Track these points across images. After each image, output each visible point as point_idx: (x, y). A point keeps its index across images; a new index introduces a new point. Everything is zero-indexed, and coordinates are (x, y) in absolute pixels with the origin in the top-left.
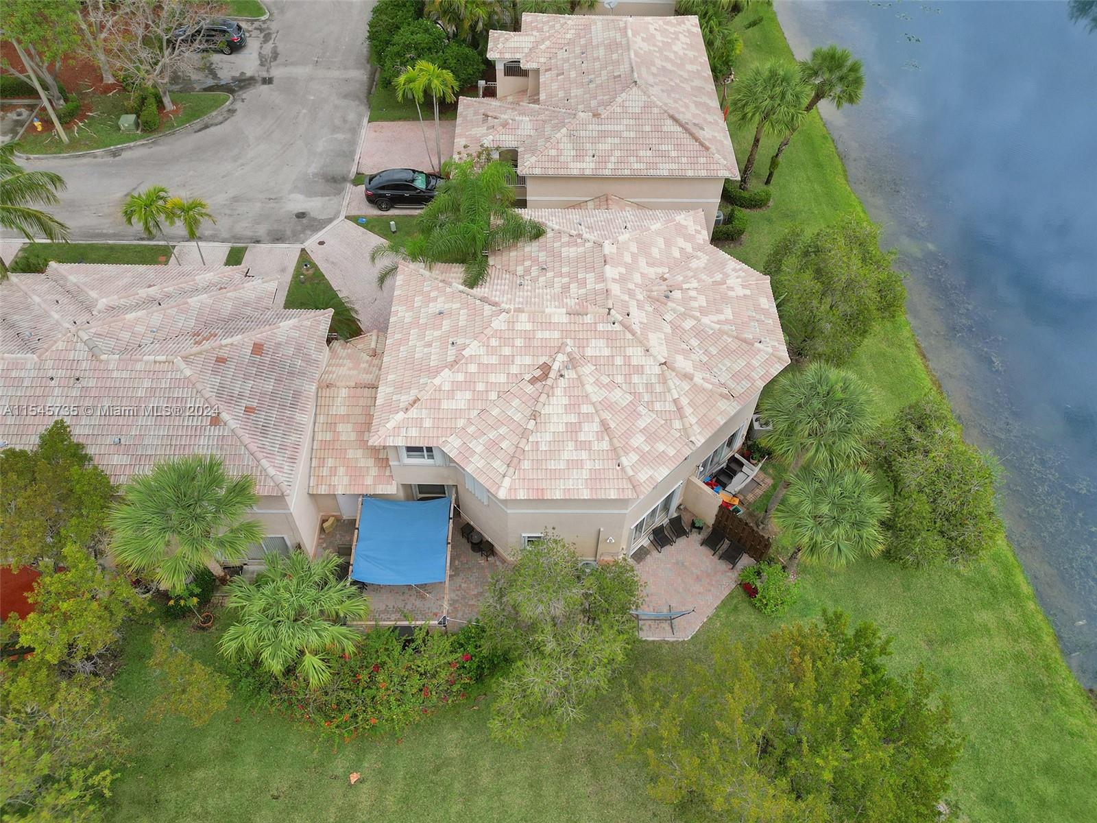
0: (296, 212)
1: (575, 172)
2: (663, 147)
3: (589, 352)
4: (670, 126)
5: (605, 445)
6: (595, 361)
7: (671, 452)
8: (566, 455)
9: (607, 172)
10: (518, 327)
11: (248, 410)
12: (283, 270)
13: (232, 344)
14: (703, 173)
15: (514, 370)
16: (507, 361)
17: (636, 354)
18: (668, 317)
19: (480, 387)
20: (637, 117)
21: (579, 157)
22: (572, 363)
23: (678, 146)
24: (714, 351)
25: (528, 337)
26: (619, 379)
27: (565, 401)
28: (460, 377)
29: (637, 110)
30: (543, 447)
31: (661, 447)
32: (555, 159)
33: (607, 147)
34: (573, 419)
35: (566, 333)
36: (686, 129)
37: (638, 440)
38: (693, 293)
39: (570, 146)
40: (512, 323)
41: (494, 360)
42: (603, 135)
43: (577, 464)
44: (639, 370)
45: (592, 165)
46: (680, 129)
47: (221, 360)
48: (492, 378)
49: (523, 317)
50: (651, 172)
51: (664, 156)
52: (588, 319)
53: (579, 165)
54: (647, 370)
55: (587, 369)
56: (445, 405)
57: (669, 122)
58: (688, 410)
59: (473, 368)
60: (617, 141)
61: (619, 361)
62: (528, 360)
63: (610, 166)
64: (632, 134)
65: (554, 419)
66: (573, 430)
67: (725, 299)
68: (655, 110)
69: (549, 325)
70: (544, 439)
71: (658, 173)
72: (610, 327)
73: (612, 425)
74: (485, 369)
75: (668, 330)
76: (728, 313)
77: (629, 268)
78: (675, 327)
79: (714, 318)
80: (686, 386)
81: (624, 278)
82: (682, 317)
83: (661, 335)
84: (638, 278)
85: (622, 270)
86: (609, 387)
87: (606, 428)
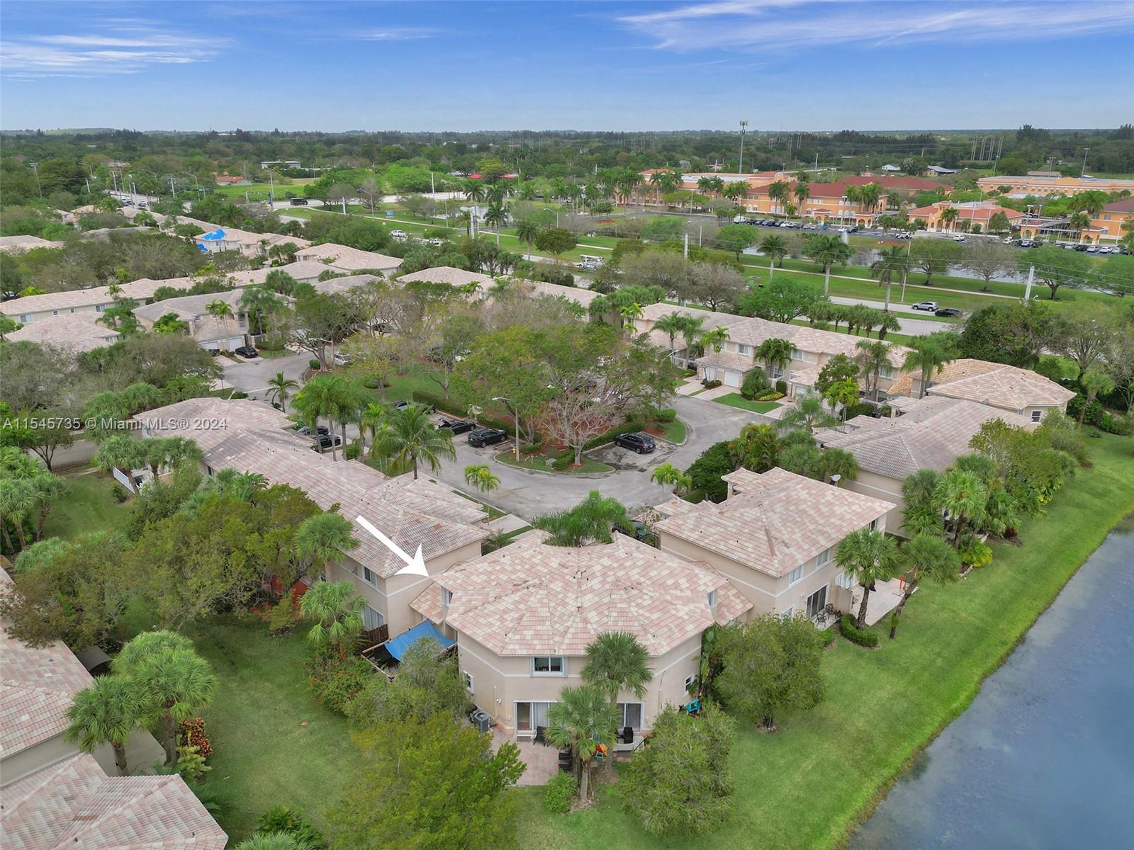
1: (684, 536)
2: (746, 544)
3: (552, 586)
4: (762, 535)
9: (702, 544)
10: (533, 560)
11: (406, 542)
14: (759, 567)
20: (746, 523)
21: (693, 530)
22: (539, 585)
25: (533, 566)
29: (748, 519)
31: (536, 642)
32: (679, 526)
33: (713, 531)
36: (769, 541)
39: (693, 522)
42: (717, 524)
43: (491, 625)
46: (766, 538)
50: (728, 554)
51: (743, 548)
52: (566, 571)
53: (689, 534)
57: (763, 532)
60: (722, 530)
62: (523, 576)
63: (706, 541)
64: (734, 530)
67: (664, 611)
68: (760, 523)
69: (546, 565)
70: (490, 608)
71: (732, 556)
72: (572, 579)
73: (525, 620)
75: (607, 600)
76: (655, 616)
77: (622, 567)
78: (613, 602)
79: (641, 612)
80: (580, 625)
81: (610, 568)
82: (622, 601)
83: (597, 599)
84: (621, 573)
85: (615, 565)
86: (543, 605)
87: (521, 618)
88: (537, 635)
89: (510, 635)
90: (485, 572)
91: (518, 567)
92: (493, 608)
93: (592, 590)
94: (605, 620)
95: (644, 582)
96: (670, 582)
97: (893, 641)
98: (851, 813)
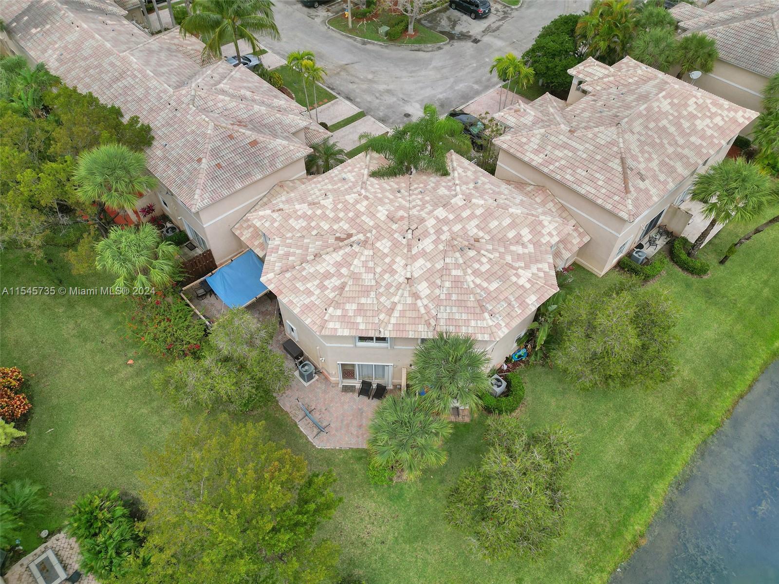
0: (407, 112)
1: (526, 159)
2: (597, 175)
3: (378, 245)
4: (616, 165)
5: (331, 295)
6: (376, 251)
7: (362, 327)
8: (309, 285)
9: (546, 170)
10: (358, 206)
11: (219, 166)
13: (244, 134)
14: (609, 207)
15: (335, 227)
16: (337, 220)
17: (400, 261)
18: (448, 260)
19: (313, 224)
20: (598, 147)
21: (537, 152)
22: (364, 244)
23: (608, 180)
24: (454, 297)
25: (358, 214)
26: (378, 270)
27: (339, 259)
28: (309, 212)
29: (603, 142)
30: (304, 273)
31: (359, 319)
32: (521, 145)
33: (560, 154)
34: (332, 270)
35: (377, 227)
36: (624, 173)
37: (351, 307)
38: (484, 260)
39: (537, 141)
40: (357, 202)
41: (331, 215)
42: (565, 146)
43: (309, 293)
44: (393, 272)
45: (540, 161)
46: (620, 169)
47: (231, 137)
48: (322, 224)
49: (365, 203)
50: (574, 186)
51: (593, 180)
52: (394, 227)
53: (532, 156)
54: (396, 277)
55: (368, 252)
56: (291, 221)
57: (618, 161)
58: (396, 314)
59: (319, 212)
60: (570, 154)
61: (388, 260)
62: (346, 226)
63: (551, 167)
64: (584, 156)
65: (324, 265)
66: (327, 275)
67: (504, 278)
68: (615, 149)
69: (373, 215)
70: (309, 269)
71: (578, 189)
72: (400, 239)
73: (347, 289)
74: (324, 217)
75: (439, 266)
76: (494, 286)
77: (459, 219)
78: (446, 268)
79: (478, 281)
80: (409, 300)
81: (445, 221)
82: (457, 266)
83: (429, 265)
84: (457, 228)
85: (451, 217)
86: (369, 270)
87: (342, 287)
88: (361, 310)
89: (330, 310)
90: (304, 216)
91: (341, 215)
92: (312, 270)
93: (423, 253)
94: (437, 291)
95: (482, 238)
96: (511, 234)
97: (722, 267)
98: (670, 478)
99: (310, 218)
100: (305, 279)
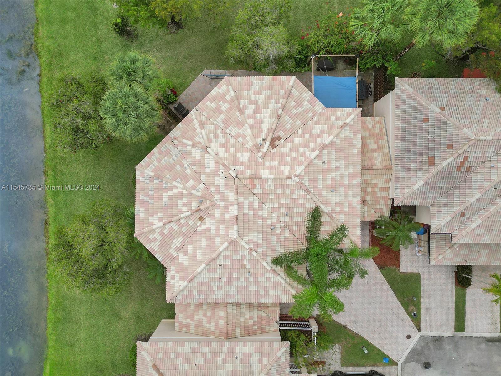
0: (431, 369)
5: (242, 102)
6: (246, 150)
7: (208, 103)
8: (262, 97)
9: (227, 344)
10: (289, 167)
11: (427, 120)
12: (428, 310)
13: (447, 159)
15: (290, 145)
16: (293, 150)
17: (223, 153)
18: (202, 186)
19: (307, 136)
22: (258, 147)
23: (175, 368)
24: (178, 167)
25: (283, 162)
26: (233, 141)
27: (262, 126)
28: (319, 140)
30: (273, 101)
31: (213, 105)
34: (258, 116)
35: (262, 164)
37: (225, 107)
40: (293, 169)
41: (301, 150)
43: (257, 93)
44: (221, 146)
47: (450, 146)
48: (301, 140)
49: (286, 173)
51: (186, 360)
52: (249, 172)
53: (247, 350)
54: (217, 144)
55: (250, 145)
56: (325, 127)
58: (197, 126)
61: (232, 150)
62: (282, 150)
63: (225, 350)
66: (258, 110)
72: (237, 167)
73: (238, 113)
74: (306, 145)
76: (165, 198)
78: (198, 180)
81: (226, 209)
82: (194, 187)
84: (217, 212)
85: (227, 216)
90: (319, 136)
92: (271, 106)
93: (216, 173)
94: (190, 161)
95: (200, 225)
99: (314, 138)
100: (269, 98)
